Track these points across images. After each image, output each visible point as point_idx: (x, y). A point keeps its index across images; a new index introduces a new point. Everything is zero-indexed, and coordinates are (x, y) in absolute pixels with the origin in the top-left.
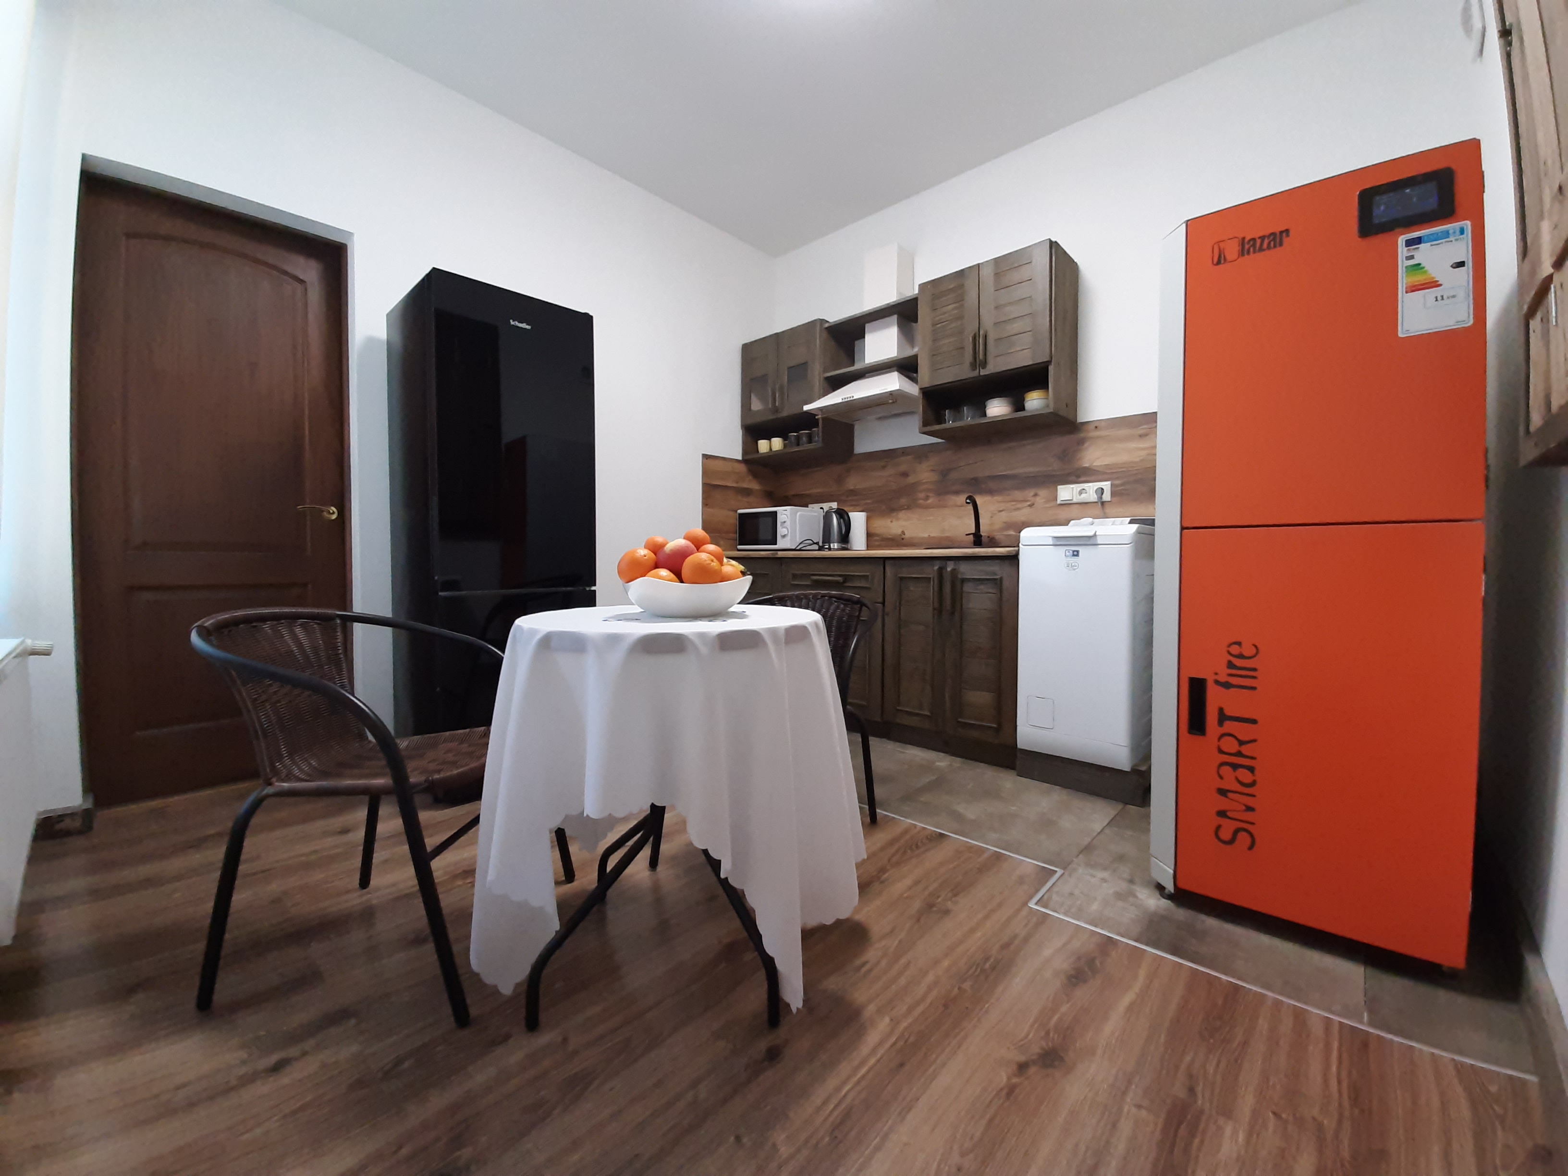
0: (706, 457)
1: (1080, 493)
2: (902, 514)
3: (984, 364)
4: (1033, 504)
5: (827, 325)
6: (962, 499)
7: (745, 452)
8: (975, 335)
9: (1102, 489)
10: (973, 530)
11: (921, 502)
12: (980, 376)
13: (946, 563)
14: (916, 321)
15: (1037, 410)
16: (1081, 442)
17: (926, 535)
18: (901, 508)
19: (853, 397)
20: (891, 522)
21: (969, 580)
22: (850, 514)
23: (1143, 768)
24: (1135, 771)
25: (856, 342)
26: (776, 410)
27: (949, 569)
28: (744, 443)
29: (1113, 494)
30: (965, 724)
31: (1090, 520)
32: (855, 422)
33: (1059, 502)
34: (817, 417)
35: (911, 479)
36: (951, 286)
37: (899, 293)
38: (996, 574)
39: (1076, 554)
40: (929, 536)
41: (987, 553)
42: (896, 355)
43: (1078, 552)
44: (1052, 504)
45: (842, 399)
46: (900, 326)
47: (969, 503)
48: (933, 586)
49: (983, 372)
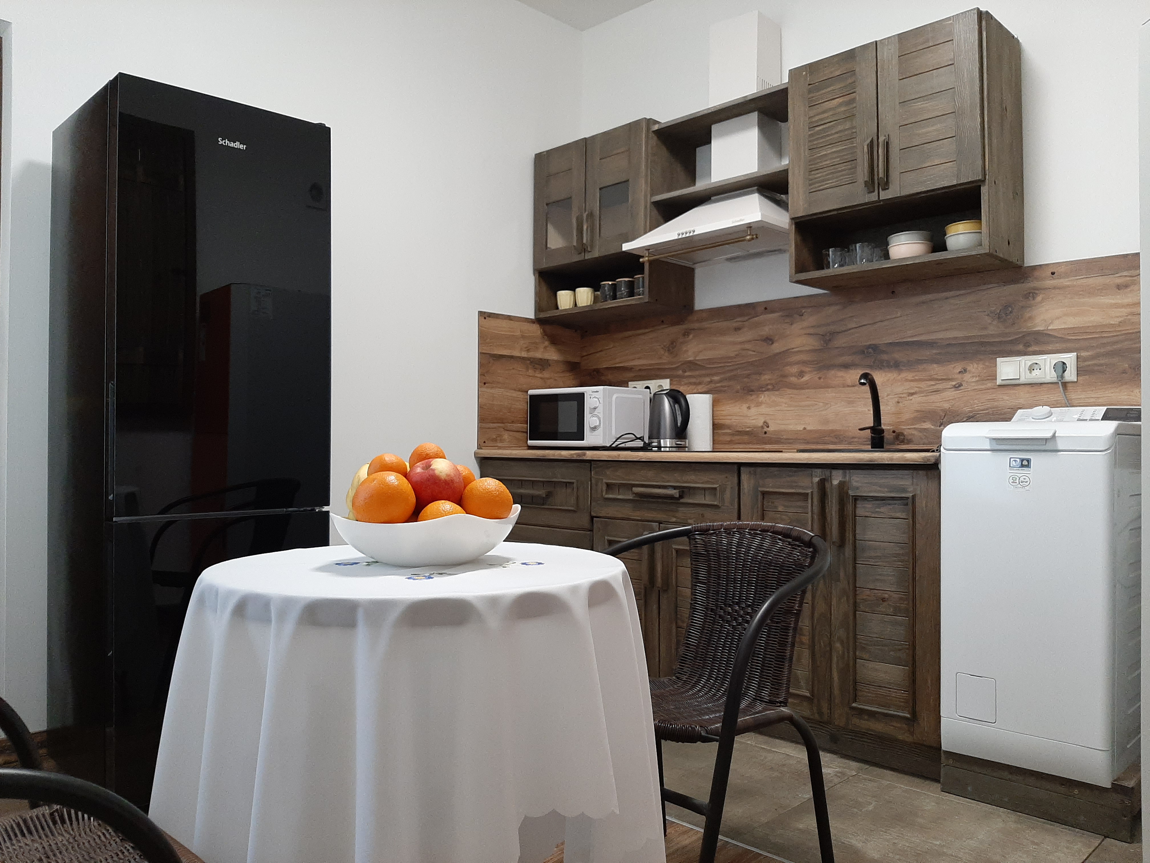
0: (483, 315)
1: (1031, 369)
2: (763, 397)
3: (885, 185)
4: (960, 385)
5: (656, 127)
6: (854, 375)
7: (539, 308)
8: (872, 142)
9: (1064, 363)
10: (870, 422)
11: (793, 379)
12: (879, 201)
13: (831, 473)
14: (785, 119)
15: (963, 250)
16: (1031, 294)
17: (800, 428)
18: (762, 389)
19: (694, 231)
20: (749, 408)
21: (865, 498)
22: (688, 397)
23: (1130, 784)
24: (1117, 788)
25: (698, 150)
26: (583, 249)
27: (835, 482)
28: (538, 294)
29: (1080, 371)
30: (861, 712)
31: (1047, 409)
32: (696, 265)
33: (999, 382)
34: (641, 260)
35: (777, 347)
36: (838, 73)
37: (761, 81)
38: (907, 492)
39: (1025, 464)
40: (805, 429)
41: (892, 459)
42: (755, 170)
43: (1028, 461)
44: (989, 385)
45: (679, 235)
46: (762, 126)
47: (863, 384)
48: (812, 506)
49: (885, 195)
